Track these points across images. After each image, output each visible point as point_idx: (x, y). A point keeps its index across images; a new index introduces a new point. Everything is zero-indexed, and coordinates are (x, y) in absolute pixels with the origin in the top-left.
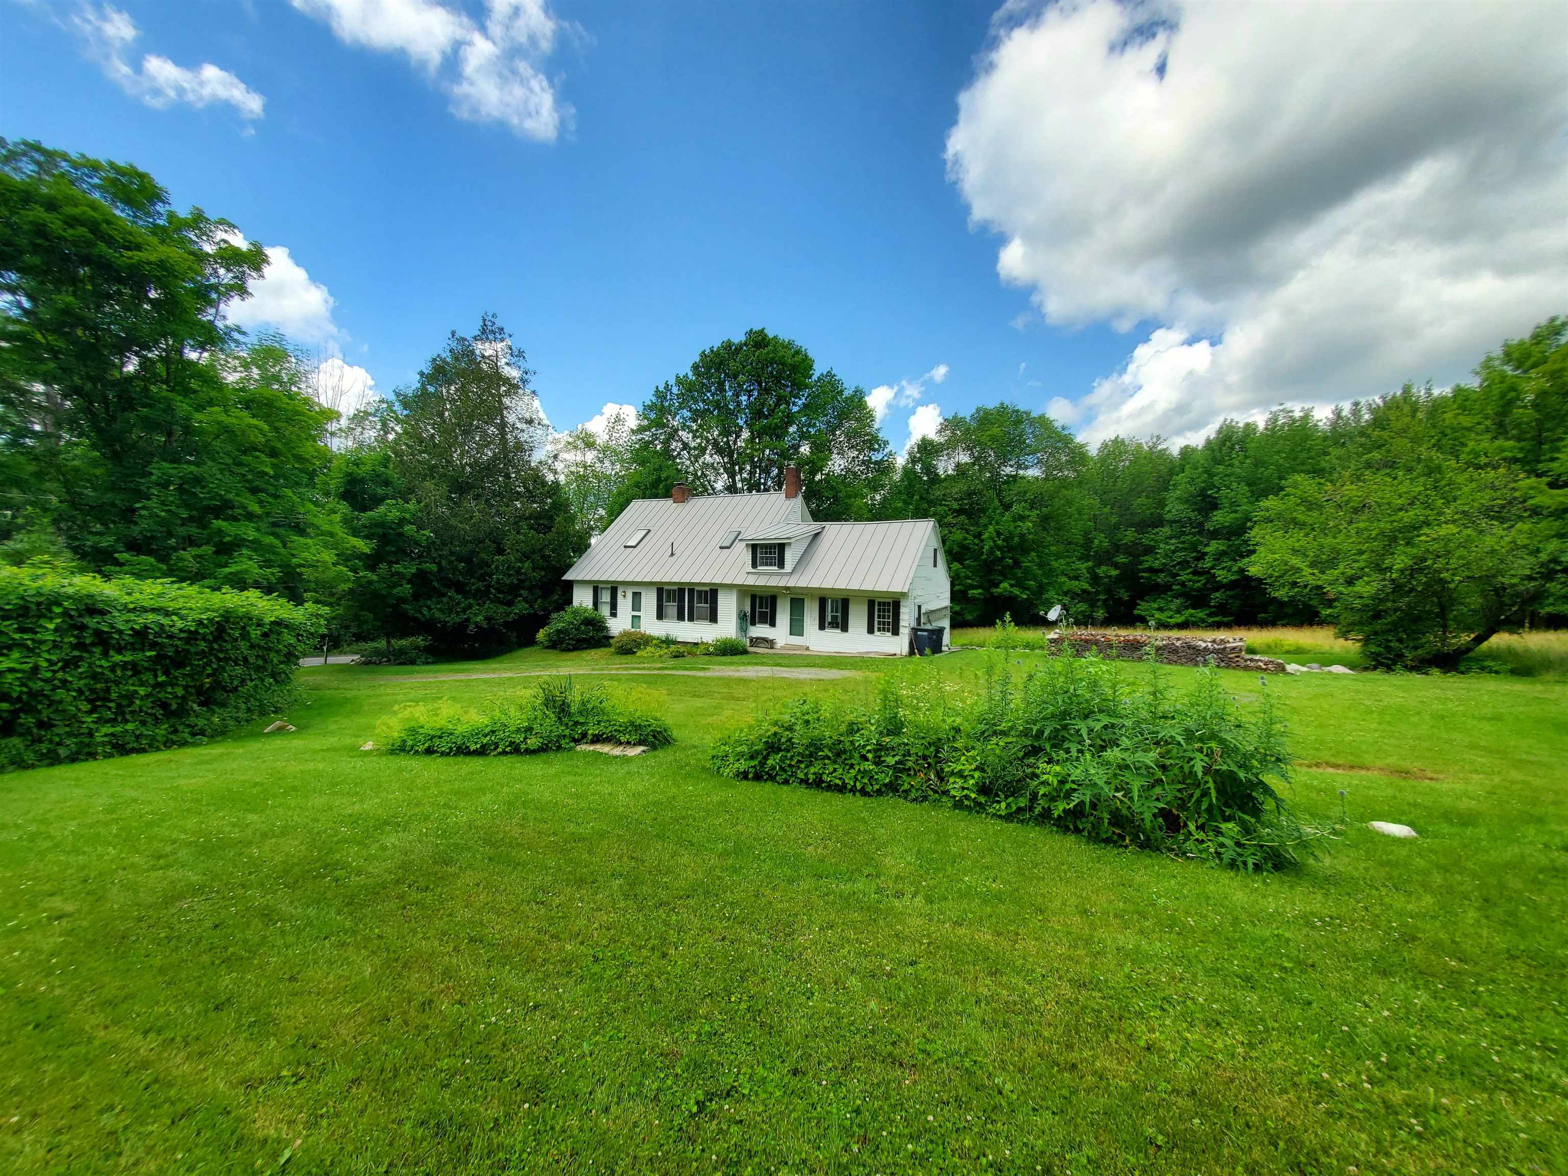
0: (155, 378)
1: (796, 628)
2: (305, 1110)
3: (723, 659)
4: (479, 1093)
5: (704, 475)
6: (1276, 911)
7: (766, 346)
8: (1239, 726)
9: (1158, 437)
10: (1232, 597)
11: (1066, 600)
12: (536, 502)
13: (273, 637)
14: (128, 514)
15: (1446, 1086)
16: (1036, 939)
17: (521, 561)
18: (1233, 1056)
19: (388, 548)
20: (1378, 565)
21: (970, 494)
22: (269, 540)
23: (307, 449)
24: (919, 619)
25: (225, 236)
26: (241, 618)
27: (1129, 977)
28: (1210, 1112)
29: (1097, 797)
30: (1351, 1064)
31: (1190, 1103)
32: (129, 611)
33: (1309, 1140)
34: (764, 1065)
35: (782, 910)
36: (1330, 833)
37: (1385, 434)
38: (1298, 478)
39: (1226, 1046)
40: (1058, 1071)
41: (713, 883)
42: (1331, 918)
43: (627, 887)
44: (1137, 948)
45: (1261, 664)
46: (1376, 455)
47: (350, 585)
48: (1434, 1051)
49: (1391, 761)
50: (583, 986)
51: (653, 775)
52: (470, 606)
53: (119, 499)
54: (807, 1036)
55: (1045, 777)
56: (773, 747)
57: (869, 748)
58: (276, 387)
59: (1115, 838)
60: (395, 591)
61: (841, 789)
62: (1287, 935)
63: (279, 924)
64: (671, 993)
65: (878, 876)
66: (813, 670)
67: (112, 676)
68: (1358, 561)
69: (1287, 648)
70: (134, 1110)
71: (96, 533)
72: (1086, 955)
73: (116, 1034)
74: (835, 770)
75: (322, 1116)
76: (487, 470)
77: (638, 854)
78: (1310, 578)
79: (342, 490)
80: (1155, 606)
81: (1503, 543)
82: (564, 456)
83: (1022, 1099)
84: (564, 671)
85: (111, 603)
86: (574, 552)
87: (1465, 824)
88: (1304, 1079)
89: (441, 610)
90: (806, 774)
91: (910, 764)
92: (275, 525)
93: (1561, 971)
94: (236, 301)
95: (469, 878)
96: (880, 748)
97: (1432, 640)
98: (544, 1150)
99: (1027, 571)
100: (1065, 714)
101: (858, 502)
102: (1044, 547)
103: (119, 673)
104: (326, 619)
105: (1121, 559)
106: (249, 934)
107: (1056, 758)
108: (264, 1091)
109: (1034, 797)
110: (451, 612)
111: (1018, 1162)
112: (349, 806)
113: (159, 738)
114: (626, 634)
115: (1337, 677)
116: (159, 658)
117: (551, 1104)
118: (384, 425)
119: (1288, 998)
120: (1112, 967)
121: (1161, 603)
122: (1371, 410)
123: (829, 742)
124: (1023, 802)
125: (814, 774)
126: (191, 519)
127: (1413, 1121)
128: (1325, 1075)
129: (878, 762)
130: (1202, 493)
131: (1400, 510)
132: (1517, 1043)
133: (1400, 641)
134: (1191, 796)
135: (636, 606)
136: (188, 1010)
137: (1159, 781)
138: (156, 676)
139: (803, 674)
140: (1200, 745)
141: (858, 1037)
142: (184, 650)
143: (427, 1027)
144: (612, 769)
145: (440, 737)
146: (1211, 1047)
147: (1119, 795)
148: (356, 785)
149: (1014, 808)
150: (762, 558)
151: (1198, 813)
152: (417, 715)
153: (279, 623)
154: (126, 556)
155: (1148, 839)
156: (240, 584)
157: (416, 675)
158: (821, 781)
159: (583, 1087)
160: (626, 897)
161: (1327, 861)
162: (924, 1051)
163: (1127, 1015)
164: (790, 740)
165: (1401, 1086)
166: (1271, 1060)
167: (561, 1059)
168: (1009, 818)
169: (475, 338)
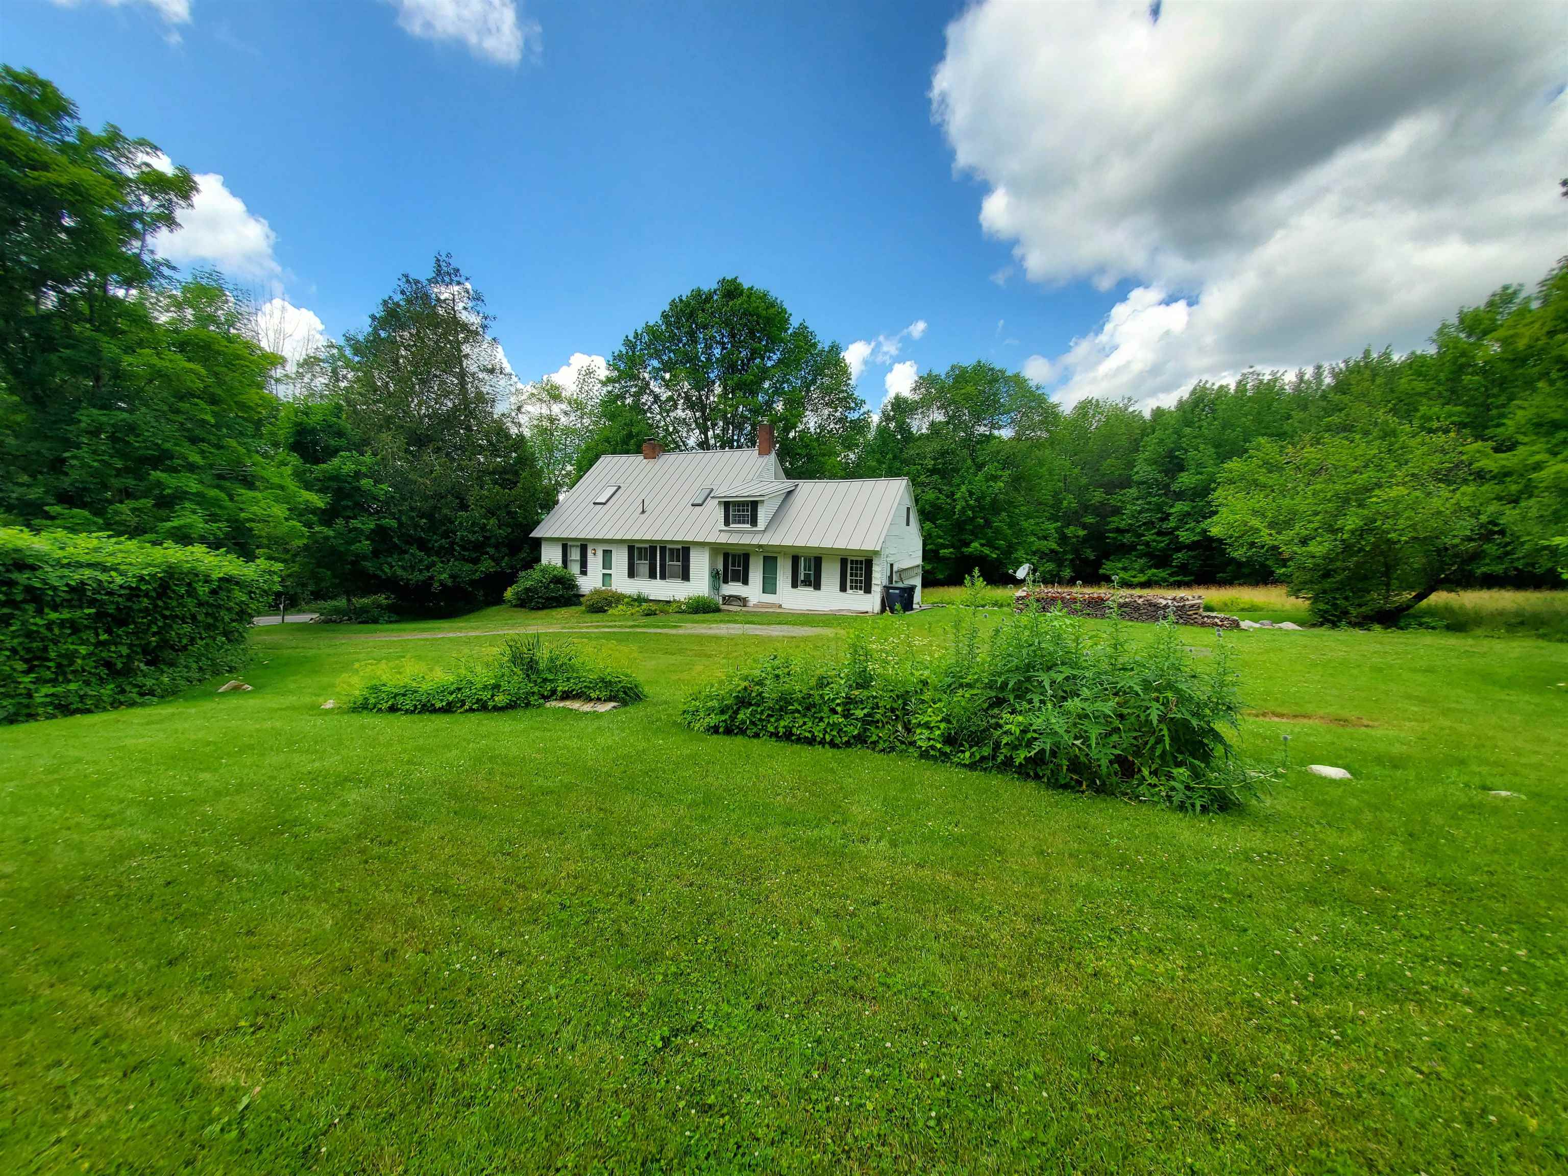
0: (79, 317)
1: (769, 586)
2: (264, 1058)
3: (696, 617)
4: (444, 1035)
5: (676, 431)
6: (1219, 848)
7: (741, 294)
8: (1194, 677)
9: (1130, 399)
10: (1193, 557)
11: (1035, 559)
12: (500, 456)
13: (223, 594)
14: (58, 465)
15: (1363, 1000)
16: (995, 879)
17: (485, 517)
18: (1173, 979)
19: (344, 503)
20: (1331, 525)
21: (943, 454)
22: (213, 493)
23: (251, 396)
24: (891, 578)
25: (147, 159)
26: (187, 574)
27: (1080, 911)
28: (1149, 1030)
29: (1057, 745)
30: (1280, 984)
31: (1132, 1022)
32: (63, 566)
33: (1240, 1052)
34: (728, 1001)
35: (750, 856)
36: (1271, 777)
37: (1346, 399)
38: (1262, 440)
39: (1167, 970)
40: (1011, 999)
41: (682, 832)
42: (1269, 853)
43: (594, 838)
44: (1089, 885)
45: (1217, 620)
46: (1335, 419)
47: (305, 541)
48: (1356, 970)
49: (1330, 710)
50: (550, 932)
51: (623, 730)
52: (433, 564)
53: (45, 448)
54: (771, 974)
55: (1008, 727)
56: (743, 701)
57: (838, 701)
58: (212, 328)
59: (1073, 783)
60: (353, 547)
61: (811, 741)
62: (1227, 869)
63: (235, 880)
64: (638, 937)
65: (845, 822)
66: (785, 627)
67: (49, 634)
68: (1313, 522)
69: (1242, 606)
70: (82, 1065)
71: (22, 485)
72: (1042, 893)
73: (62, 992)
74: (805, 723)
75: (281, 1064)
76: (449, 421)
77: (607, 805)
78: (1267, 538)
79: (291, 440)
80: (1120, 565)
81: (1448, 505)
82: (527, 408)
83: (976, 1024)
84: (532, 630)
85: (43, 558)
86: (541, 508)
87: (1396, 767)
88: (1237, 999)
89: (403, 568)
90: (776, 728)
91: (878, 716)
92: (220, 477)
93: (1469, 895)
94: (163, 233)
95: (432, 832)
96: (849, 701)
97: (1376, 599)
98: (509, 1087)
99: (997, 531)
100: (1029, 667)
101: (831, 461)
102: (1015, 507)
103: (56, 631)
104: (281, 576)
105: (1089, 519)
106: (203, 891)
107: (1019, 709)
108: (221, 1042)
109: (997, 746)
110: (413, 571)
111: (970, 1081)
112: (307, 764)
113: (105, 698)
114: (597, 592)
115: (1287, 632)
116: (100, 616)
117: (517, 1044)
118: (335, 372)
119: (1226, 925)
120: (1065, 903)
121: (1125, 562)
122: (1334, 375)
123: (799, 695)
124: (986, 751)
125: (784, 727)
126: (127, 470)
127: (1333, 1032)
128: (1257, 994)
129: (847, 715)
130: (1170, 455)
131: (1355, 472)
132: (1427, 960)
133: (1346, 598)
134: (1146, 743)
135: (607, 564)
136: (139, 965)
137: (1117, 730)
138: (97, 635)
139: (776, 631)
140: (1156, 694)
141: (821, 973)
142: (126, 607)
143: (391, 975)
144: (582, 725)
145: (404, 695)
146: (1153, 972)
147: (1078, 742)
148: (316, 743)
149: (978, 757)
150: (734, 516)
151: (1152, 759)
152: (379, 673)
153: (227, 580)
154: (58, 509)
155: (1103, 783)
156: (184, 538)
157: (378, 634)
158: (791, 734)
159: (549, 1027)
160: (594, 846)
161: (1268, 802)
162: (883, 984)
163: (1077, 945)
164: (760, 694)
165: (1324, 1001)
166: (1208, 982)
167: (527, 1002)
168: (972, 766)
169: (432, 281)
